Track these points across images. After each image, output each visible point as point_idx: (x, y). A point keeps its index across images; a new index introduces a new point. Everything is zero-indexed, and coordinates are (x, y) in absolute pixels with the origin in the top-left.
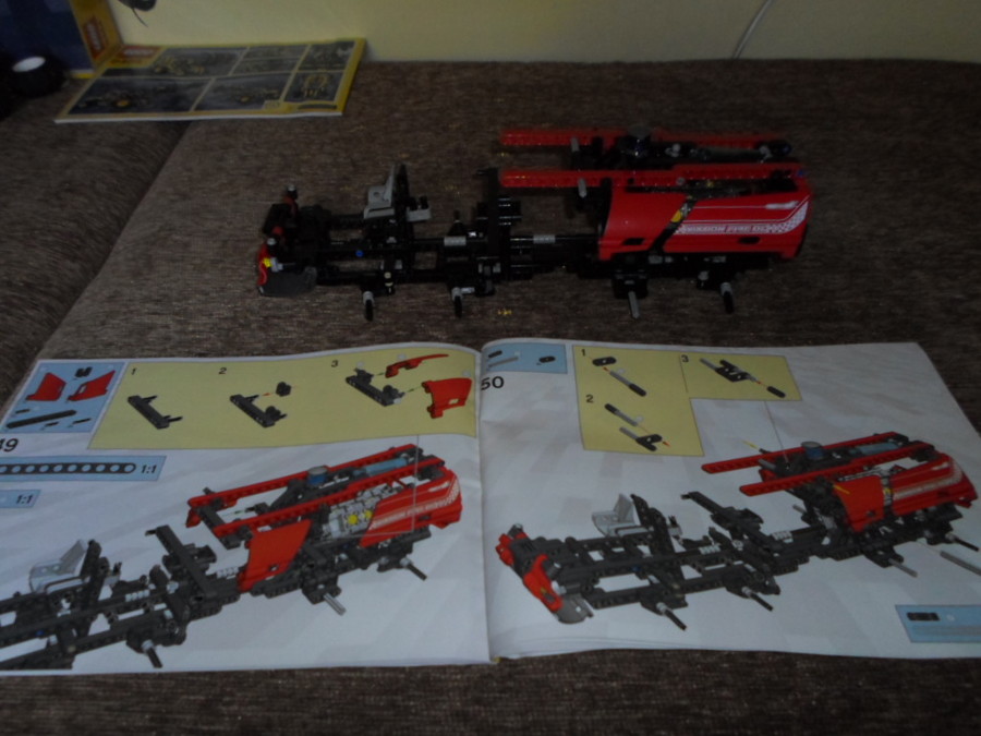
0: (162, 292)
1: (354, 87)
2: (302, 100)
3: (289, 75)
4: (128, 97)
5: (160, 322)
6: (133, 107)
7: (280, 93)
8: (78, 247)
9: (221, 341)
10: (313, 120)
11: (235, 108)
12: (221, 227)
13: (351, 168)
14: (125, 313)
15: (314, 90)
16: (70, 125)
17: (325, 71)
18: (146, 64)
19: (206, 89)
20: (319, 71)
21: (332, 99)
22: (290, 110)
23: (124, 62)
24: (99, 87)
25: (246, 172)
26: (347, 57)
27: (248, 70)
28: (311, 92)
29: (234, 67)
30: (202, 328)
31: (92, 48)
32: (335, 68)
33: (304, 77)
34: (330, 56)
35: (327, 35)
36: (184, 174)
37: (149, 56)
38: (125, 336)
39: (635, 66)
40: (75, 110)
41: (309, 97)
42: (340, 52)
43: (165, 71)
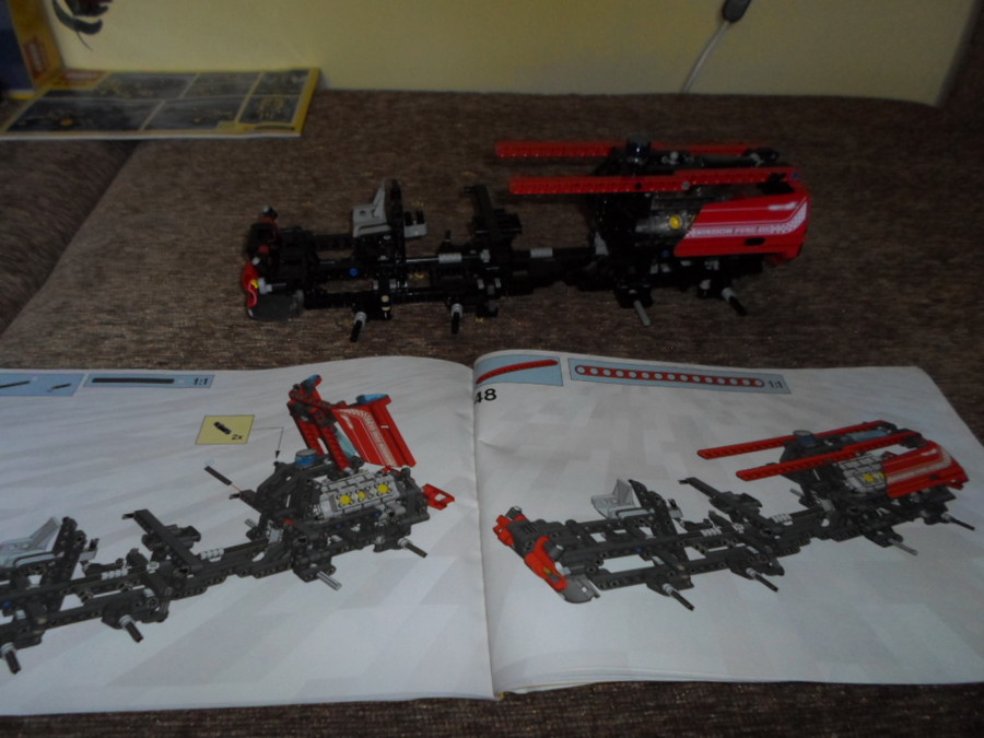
0: (116, 302)
1: (311, 110)
2: (258, 122)
3: (243, 98)
4: (72, 117)
5: (115, 332)
6: (76, 126)
7: (235, 114)
8: (19, 261)
9: (183, 350)
10: (271, 141)
11: (185, 128)
13: (312, 185)
14: (74, 324)
15: (270, 113)
16: (9, 142)
17: (280, 96)
18: (91, 87)
19: (156, 110)
20: (275, 96)
21: (289, 120)
22: (246, 131)
23: (66, 84)
24: (39, 108)
26: (301, 84)
27: (199, 94)
28: (267, 114)
29: (184, 92)
30: (162, 338)
31: (33, 68)
32: (291, 94)
33: (259, 100)
34: (284, 82)
35: (280, 65)
36: (135, 189)
37: (93, 80)
38: (76, 347)
40: (15, 128)
41: (265, 118)
42: (295, 80)
43: (111, 93)
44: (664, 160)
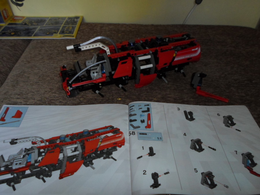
1: (79, 30)
2: (64, 34)
3: (61, 26)
4: (14, 32)
6: (15, 35)
7: (58, 31)
10: (67, 40)
11: (45, 36)
12: (39, 72)
13: (77, 54)
15: (68, 31)
17: (71, 25)
18: (20, 22)
19: (37, 30)
21: (73, 34)
22: (61, 37)
23: (14, 21)
24: (6, 28)
25: (47, 55)
26: (77, 21)
27: (49, 24)
28: (67, 32)
31: (4, 17)
32: (74, 25)
33: (65, 27)
34: (73, 21)
35: (72, 15)
36: (29, 55)
37: (21, 19)
39: (157, 26)
41: (66, 33)
42: (76, 20)
43: (26, 24)
44: (164, 40)
